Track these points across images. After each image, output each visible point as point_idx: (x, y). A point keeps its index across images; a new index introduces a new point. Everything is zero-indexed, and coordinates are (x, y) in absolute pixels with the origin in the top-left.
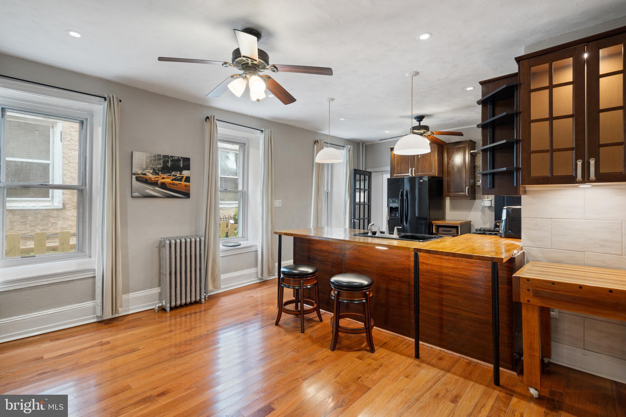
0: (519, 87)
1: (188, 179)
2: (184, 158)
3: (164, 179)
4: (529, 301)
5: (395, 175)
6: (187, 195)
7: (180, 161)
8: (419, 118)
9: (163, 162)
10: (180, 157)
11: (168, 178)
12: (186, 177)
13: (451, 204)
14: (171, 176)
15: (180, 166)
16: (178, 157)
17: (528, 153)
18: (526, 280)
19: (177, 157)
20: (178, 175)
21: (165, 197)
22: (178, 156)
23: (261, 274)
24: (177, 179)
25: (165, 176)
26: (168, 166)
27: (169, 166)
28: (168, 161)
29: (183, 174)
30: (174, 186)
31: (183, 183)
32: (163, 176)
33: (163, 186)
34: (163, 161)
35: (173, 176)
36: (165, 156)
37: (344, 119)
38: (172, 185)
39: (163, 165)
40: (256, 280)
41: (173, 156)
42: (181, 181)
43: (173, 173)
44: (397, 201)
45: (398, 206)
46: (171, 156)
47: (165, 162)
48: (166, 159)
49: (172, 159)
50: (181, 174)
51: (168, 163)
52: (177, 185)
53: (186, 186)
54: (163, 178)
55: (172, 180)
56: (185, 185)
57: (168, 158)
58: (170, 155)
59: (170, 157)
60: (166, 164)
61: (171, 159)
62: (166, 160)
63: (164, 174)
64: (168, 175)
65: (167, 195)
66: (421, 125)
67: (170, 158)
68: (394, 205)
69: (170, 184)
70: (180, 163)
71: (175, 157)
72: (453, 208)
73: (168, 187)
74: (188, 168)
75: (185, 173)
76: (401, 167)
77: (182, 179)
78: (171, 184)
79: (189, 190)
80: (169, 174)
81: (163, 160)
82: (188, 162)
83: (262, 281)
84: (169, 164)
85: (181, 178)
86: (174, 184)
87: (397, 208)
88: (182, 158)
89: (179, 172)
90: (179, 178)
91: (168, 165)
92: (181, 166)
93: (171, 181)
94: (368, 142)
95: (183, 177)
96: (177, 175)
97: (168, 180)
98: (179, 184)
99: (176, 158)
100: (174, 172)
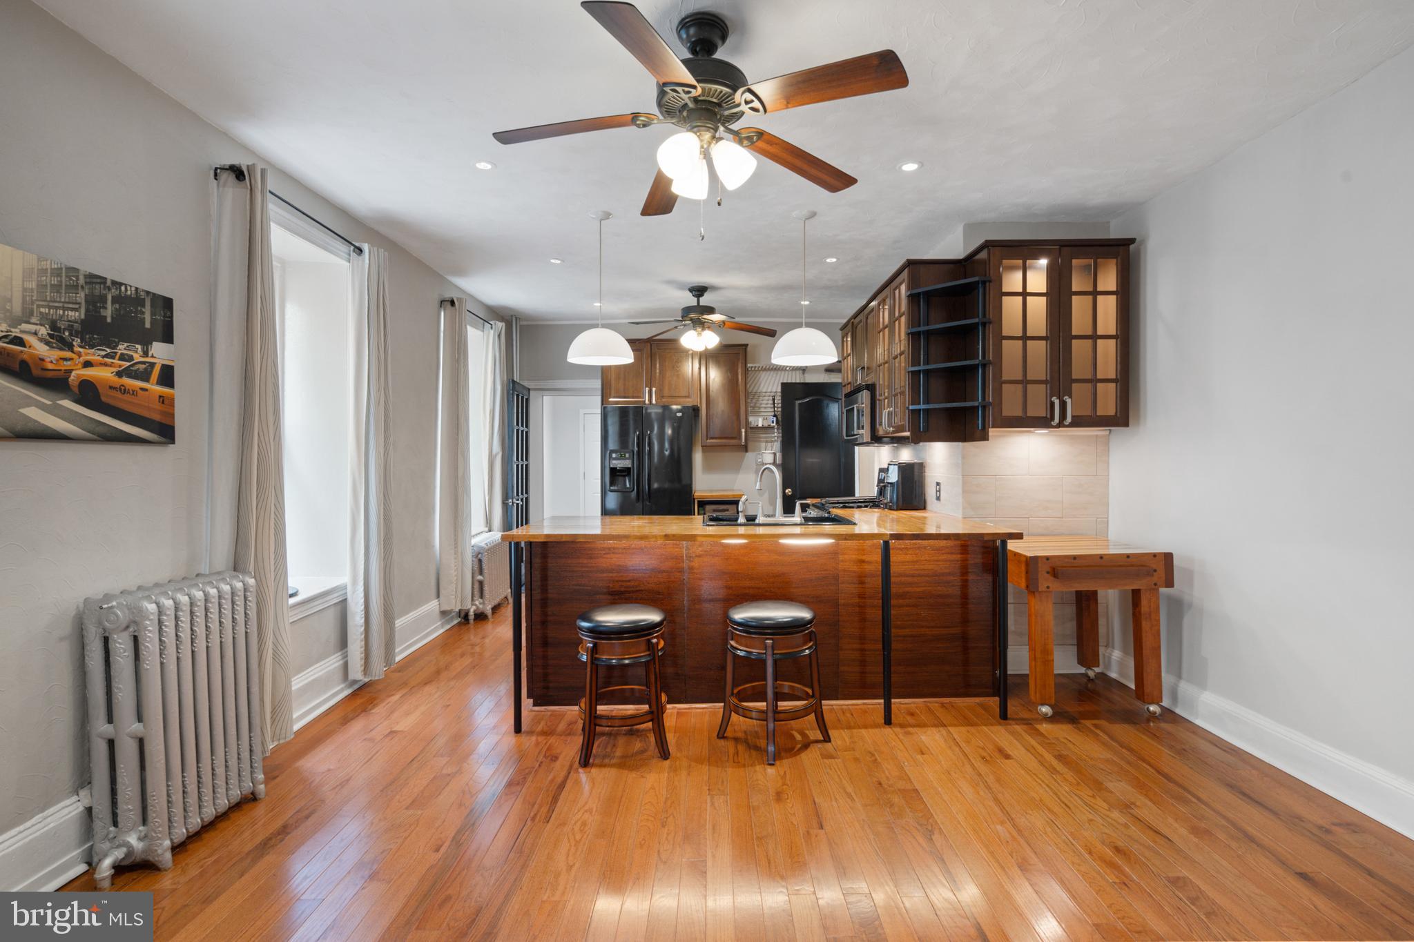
0: (987, 284)
1: (167, 377)
2: (154, 294)
3: (89, 368)
4: (1048, 587)
5: (610, 400)
6: (166, 433)
7: (143, 306)
8: (698, 291)
9: (86, 301)
10: (143, 291)
11: (106, 365)
12: (163, 365)
13: (705, 459)
14: (113, 358)
15: (144, 323)
16: (137, 289)
17: (1000, 383)
18: (1045, 560)
19: (133, 289)
20: (137, 357)
21: (95, 437)
22: (135, 284)
23: (363, 668)
24: (136, 371)
25: (94, 355)
26: (106, 317)
27: (109, 320)
28: (103, 299)
29: (152, 356)
30: (126, 397)
31: (155, 388)
32: (87, 354)
33: (89, 394)
34: (86, 295)
35: (122, 357)
36: (93, 279)
37: (559, 262)
38: (118, 395)
39: (87, 310)
40: (342, 690)
41: (121, 284)
42: (147, 380)
43: (122, 348)
44: (627, 455)
45: (630, 466)
46: (114, 283)
47: (95, 303)
48: (98, 289)
49: (118, 293)
50: (146, 354)
51: (105, 308)
52: (134, 393)
53: (162, 399)
54: (88, 364)
55: (119, 374)
56: (160, 397)
57: (104, 289)
58: (111, 276)
59: (109, 283)
60: (97, 310)
61: (114, 291)
62: (97, 292)
63: (92, 347)
64: (103, 353)
65: (100, 429)
66: (701, 304)
67: (109, 289)
68: (619, 464)
69: (111, 387)
70: (143, 313)
71: (126, 285)
72: (708, 468)
73: (103, 399)
74: (168, 338)
75: (160, 352)
76: (625, 385)
77: (151, 372)
78: (115, 388)
79: (172, 416)
80: (109, 350)
81: (87, 291)
82: (169, 313)
83: (356, 687)
84: (108, 312)
85: (146, 369)
86: (123, 390)
87: (628, 469)
88: (148, 293)
89: (139, 347)
90: (142, 367)
91: (103, 312)
92: (148, 325)
93: (116, 379)
94: (528, 317)
95: (152, 365)
96: (135, 355)
97: (103, 374)
98: (140, 391)
99: (129, 293)
100: (126, 344)
